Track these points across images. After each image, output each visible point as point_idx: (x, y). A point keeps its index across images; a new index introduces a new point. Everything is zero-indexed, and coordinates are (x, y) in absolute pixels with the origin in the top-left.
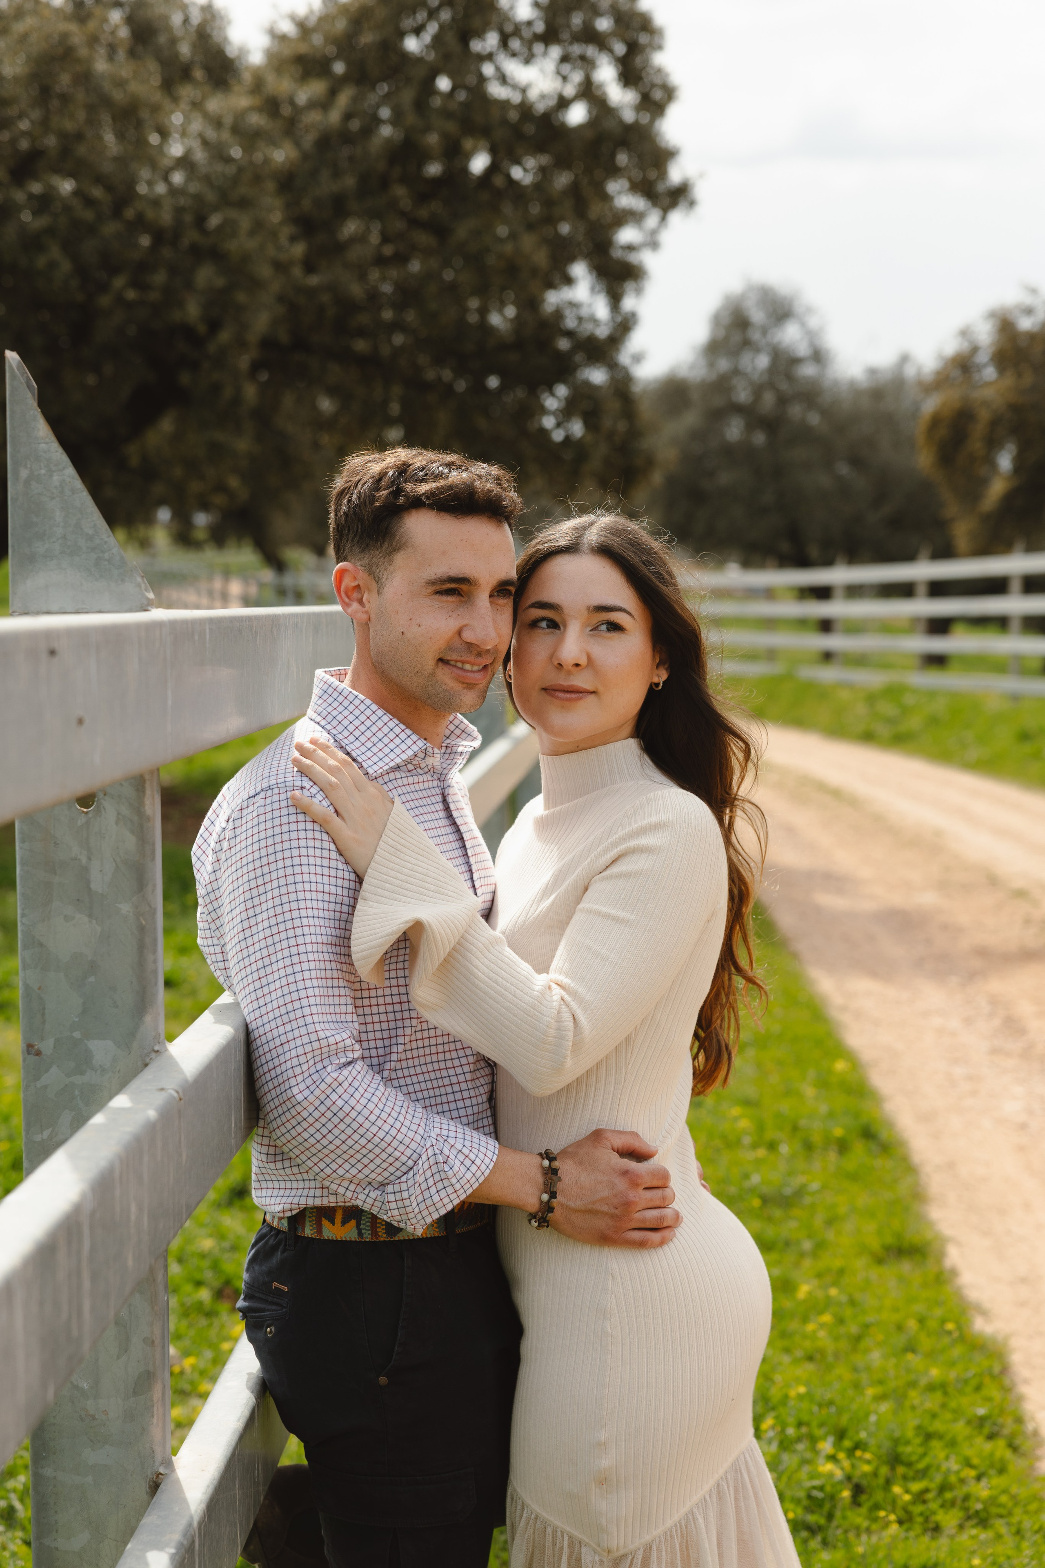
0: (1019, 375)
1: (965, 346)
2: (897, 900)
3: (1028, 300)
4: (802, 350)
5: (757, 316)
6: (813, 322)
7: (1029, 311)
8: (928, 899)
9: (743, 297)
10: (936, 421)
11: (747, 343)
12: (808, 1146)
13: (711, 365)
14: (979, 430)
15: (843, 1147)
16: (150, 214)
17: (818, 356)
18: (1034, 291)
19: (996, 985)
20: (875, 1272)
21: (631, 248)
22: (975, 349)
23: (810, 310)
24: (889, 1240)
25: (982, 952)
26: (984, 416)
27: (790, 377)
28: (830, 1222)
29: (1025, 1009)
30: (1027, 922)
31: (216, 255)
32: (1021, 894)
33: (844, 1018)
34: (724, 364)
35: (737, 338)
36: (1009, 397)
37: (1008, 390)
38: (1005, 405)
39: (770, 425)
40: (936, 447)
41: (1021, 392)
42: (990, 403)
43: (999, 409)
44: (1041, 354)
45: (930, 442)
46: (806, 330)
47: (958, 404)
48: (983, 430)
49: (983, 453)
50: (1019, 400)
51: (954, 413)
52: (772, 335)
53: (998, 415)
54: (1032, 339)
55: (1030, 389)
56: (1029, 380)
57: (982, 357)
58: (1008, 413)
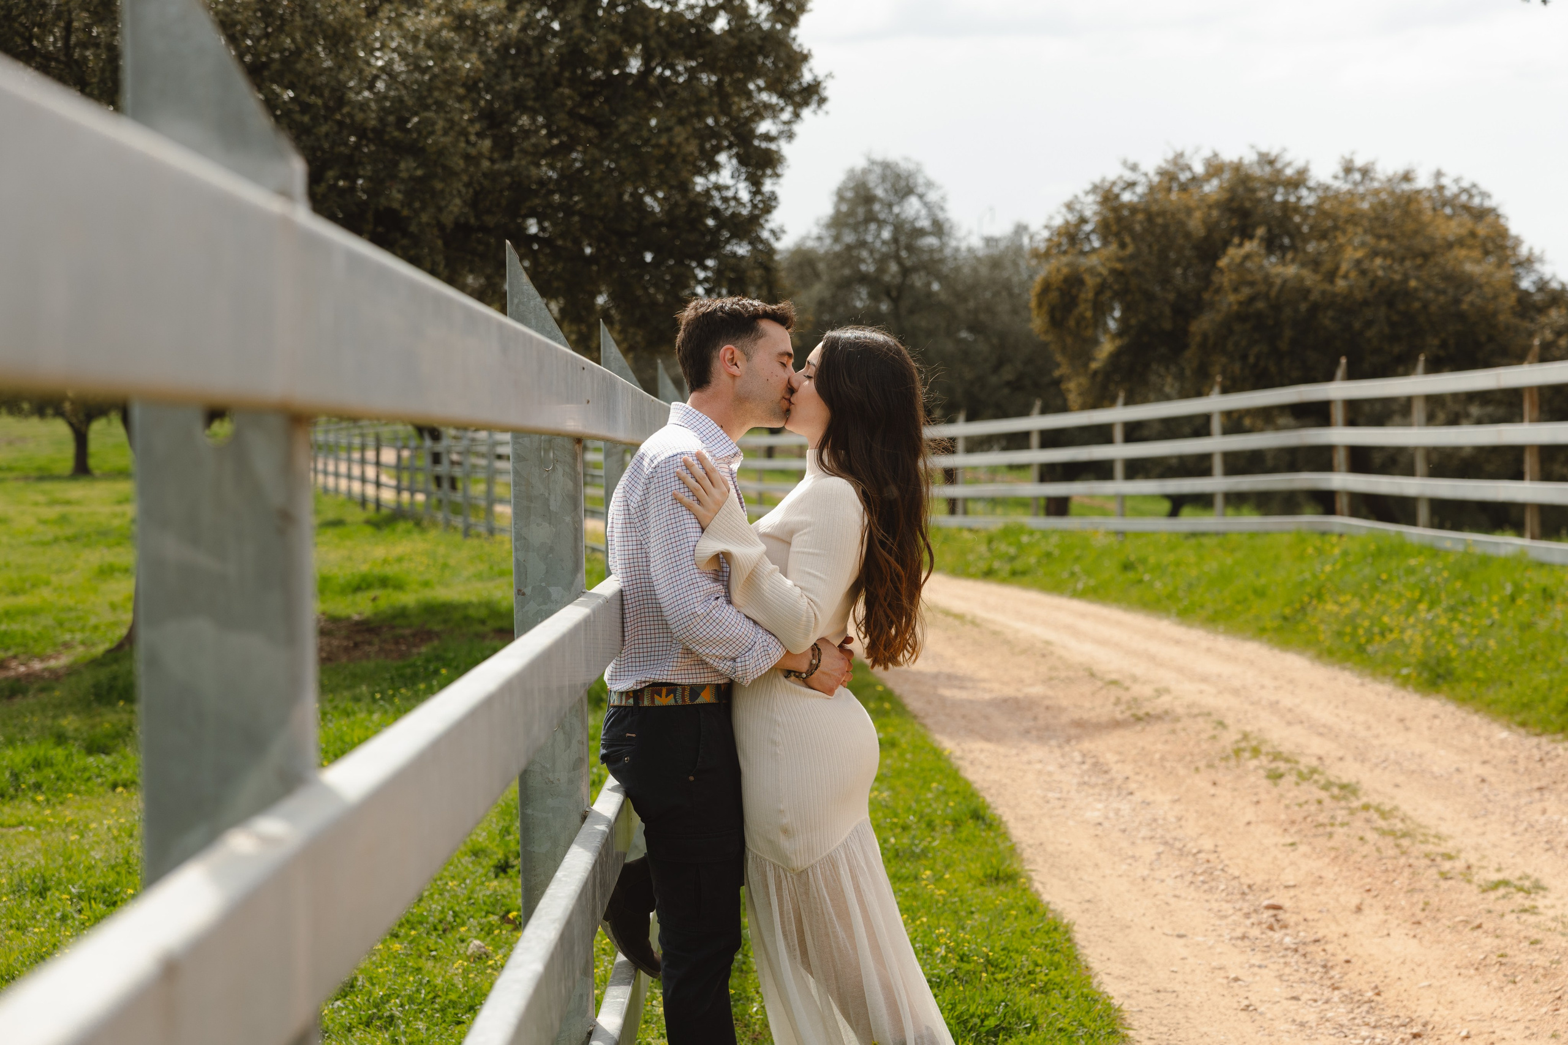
0: (1123, 246)
1: (1072, 218)
2: (1010, 691)
3: (1129, 176)
4: (924, 223)
5: (880, 192)
6: (932, 196)
7: (1131, 185)
8: (1037, 690)
9: (865, 172)
10: (1046, 288)
11: (871, 218)
12: (930, 825)
13: (837, 239)
14: (1087, 294)
15: (957, 824)
16: (359, 116)
17: (939, 228)
18: (1134, 168)
19: (1087, 745)
20: (979, 890)
21: (768, 138)
22: (1083, 220)
23: (930, 184)
24: (989, 871)
25: (1080, 724)
26: (1090, 281)
27: (910, 248)
28: (947, 867)
29: (1110, 758)
30: (1118, 702)
31: (415, 150)
32: (1114, 683)
33: (964, 764)
34: (849, 238)
35: (861, 211)
36: (1109, 265)
37: (1108, 259)
38: (1105, 272)
39: (894, 294)
40: (1045, 308)
41: (1120, 260)
42: (1091, 270)
43: (1100, 274)
44: (1141, 223)
45: (1040, 305)
46: (926, 204)
47: (1065, 270)
48: (1091, 295)
49: (1089, 314)
50: (1119, 266)
51: (1061, 277)
52: (896, 209)
53: (1098, 280)
54: (1133, 209)
55: (1132, 257)
56: (1130, 249)
57: (1088, 228)
58: (1110, 280)
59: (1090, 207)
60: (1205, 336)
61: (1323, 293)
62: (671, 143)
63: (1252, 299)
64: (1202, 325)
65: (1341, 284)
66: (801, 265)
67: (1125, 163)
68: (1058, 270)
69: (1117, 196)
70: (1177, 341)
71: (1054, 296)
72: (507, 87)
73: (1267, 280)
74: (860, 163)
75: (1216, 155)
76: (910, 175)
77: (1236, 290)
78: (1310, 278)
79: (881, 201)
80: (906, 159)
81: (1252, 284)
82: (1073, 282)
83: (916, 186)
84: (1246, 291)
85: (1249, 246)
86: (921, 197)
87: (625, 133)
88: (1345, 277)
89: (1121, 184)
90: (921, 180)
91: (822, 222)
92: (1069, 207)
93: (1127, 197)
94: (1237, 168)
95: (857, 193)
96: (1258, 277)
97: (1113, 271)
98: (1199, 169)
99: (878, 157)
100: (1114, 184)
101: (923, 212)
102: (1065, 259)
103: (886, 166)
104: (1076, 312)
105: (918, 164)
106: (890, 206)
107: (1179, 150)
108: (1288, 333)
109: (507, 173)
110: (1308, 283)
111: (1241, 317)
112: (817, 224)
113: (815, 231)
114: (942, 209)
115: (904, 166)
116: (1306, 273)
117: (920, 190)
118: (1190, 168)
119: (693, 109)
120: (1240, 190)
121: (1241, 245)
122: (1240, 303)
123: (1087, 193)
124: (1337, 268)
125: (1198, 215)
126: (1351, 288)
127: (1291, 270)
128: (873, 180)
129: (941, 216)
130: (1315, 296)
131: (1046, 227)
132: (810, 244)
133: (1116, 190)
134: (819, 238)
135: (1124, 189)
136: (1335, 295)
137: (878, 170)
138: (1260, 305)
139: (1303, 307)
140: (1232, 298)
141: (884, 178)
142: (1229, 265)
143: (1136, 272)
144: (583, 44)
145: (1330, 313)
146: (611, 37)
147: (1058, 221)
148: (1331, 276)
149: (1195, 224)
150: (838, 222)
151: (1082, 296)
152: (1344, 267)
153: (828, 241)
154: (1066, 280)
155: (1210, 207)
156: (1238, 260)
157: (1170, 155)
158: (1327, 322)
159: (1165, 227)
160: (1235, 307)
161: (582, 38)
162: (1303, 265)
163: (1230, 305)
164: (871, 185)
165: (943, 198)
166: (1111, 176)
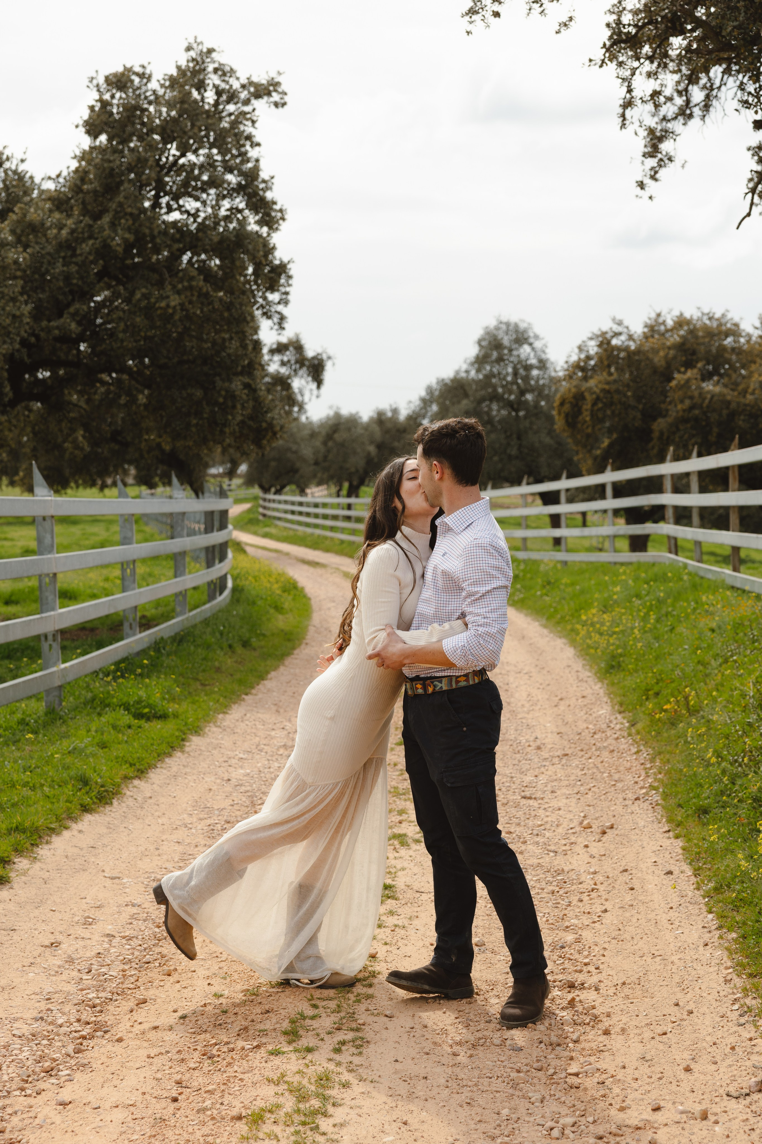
0: (610, 374)
1: (582, 356)
3: (616, 328)
4: (533, 361)
5: (506, 341)
6: (538, 344)
7: (617, 334)
9: (497, 328)
10: (562, 401)
11: (499, 358)
13: (478, 371)
14: (587, 406)
17: (543, 364)
18: (620, 323)
22: (589, 358)
23: (537, 337)
26: (589, 397)
27: (527, 378)
34: (486, 370)
35: (495, 355)
36: (600, 386)
37: (600, 382)
38: (598, 391)
39: (515, 406)
40: (563, 415)
41: (608, 383)
42: (589, 390)
43: (595, 393)
44: (623, 359)
45: (559, 413)
46: (533, 349)
47: (574, 390)
48: (589, 406)
49: (588, 419)
50: (607, 387)
51: (571, 395)
52: (515, 353)
53: (594, 396)
54: (619, 349)
55: (615, 381)
56: (615, 376)
57: (592, 363)
58: (602, 395)
59: (593, 348)
60: (662, 433)
61: (738, 403)
62: (168, 306)
63: (692, 408)
64: (660, 425)
65: (750, 397)
66: (456, 388)
67: (614, 320)
68: (570, 390)
69: (609, 342)
70: (645, 434)
71: (567, 407)
72: (57, 270)
73: (702, 395)
74: (492, 323)
75: (681, 314)
76: (525, 331)
77: (682, 401)
78: (730, 395)
79: (505, 348)
80: (523, 321)
81: (691, 398)
82: (579, 398)
83: (529, 337)
84: (687, 402)
85: (689, 374)
86: (531, 344)
87: (139, 300)
88: (753, 393)
89: (610, 334)
90: (531, 334)
91: (468, 361)
92: (580, 349)
93: (614, 342)
94: (688, 322)
95: (490, 342)
96: (696, 394)
97: (603, 390)
98: (670, 323)
99: (504, 319)
100: (606, 333)
101: (532, 355)
102: (575, 383)
103: (508, 324)
104: (580, 418)
105: (529, 324)
106: (511, 350)
107: (658, 311)
108: (715, 430)
109: (57, 328)
110: (729, 398)
111: (684, 420)
112: (465, 362)
113: (464, 367)
114: (544, 352)
115: (522, 326)
116: (725, 391)
117: (531, 340)
118: (664, 323)
119: (186, 284)
120: (689, 337)
121: (684, 373)
122: (684, 411)
123: (591, 339)
124: (748, 387)
125: (662, 353)
126: (756, 399)
127: (718, 389)
128: (501, 335)
129: (543, 356)
130: (733, 405)
131: (567, 362)
132: (463, 375)
133: (608, 336)
134: (467, 372)
135: (613, 337)
136: (746, 405)
137: (504, 327)
138: (697, 412)
139: (725, 412)
140: (680, 407)
141: (507, 333)
142: (677, 386)
143: (618, 391)
144: (109, 241)
145: (742, 417)
146: (127, 235)
147: (574, 358)
148: (745, 392)
149: (659, 360)
150: (480, 361)
151: (585, 407)
152: (752, 387)
153: (473, 373)
154: (575, 397)
155: (669, 348)
156: (682, 382)
157: (653, 315)
158: (741, 423)
159: (639, 361)
160: (681, 414)
161: (109, 237)
162: (725, 386)
163: (677, 412)
164: (500, 337)
165: (545, 346)
166: (605, 329)
